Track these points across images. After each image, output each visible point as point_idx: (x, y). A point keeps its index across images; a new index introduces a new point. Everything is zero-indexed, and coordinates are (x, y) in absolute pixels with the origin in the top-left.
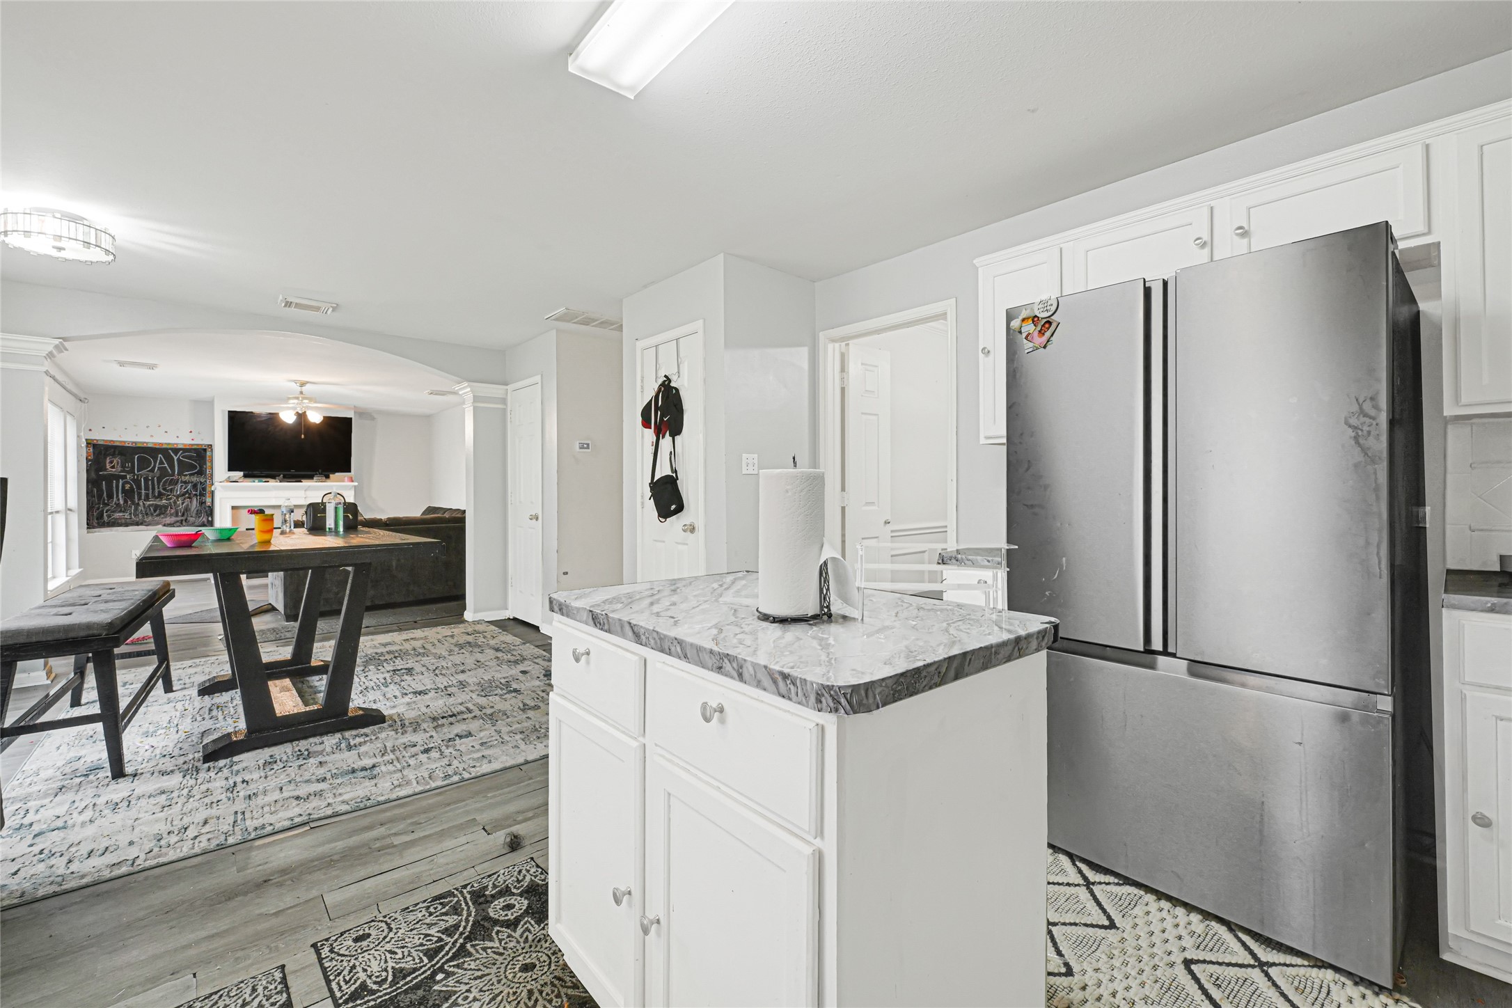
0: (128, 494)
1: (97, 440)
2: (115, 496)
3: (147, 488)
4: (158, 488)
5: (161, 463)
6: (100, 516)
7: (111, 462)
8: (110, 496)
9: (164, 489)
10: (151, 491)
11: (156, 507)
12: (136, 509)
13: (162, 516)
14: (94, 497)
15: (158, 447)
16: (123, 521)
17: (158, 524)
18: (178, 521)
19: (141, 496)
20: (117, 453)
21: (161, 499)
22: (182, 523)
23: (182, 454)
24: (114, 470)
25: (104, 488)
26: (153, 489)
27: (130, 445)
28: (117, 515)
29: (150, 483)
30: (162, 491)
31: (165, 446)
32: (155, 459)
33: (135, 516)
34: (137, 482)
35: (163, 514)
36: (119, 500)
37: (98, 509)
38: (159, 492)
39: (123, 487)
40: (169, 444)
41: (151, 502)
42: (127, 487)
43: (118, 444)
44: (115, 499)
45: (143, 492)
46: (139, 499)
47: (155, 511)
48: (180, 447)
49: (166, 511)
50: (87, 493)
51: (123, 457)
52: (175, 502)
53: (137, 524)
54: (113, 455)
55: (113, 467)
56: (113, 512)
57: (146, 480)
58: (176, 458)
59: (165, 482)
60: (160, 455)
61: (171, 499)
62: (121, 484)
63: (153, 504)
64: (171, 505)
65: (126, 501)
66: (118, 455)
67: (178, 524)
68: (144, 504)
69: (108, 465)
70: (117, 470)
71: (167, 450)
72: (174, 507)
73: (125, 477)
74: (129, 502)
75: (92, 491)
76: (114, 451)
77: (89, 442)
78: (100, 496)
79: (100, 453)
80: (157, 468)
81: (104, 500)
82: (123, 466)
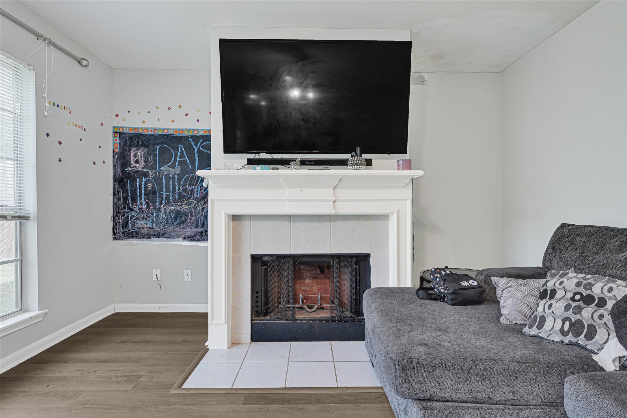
0: (151, 195)
1: (123, 128)
2: (138, 198)
3: (168, 190)
4: (179, 189)
5: (182, 156)
6: (125, 226)
7: (135, 156)
8: (134, 199)
9: (184, 190)
10: (171, 192)
11: (178, 213)
12: (158, 216)
13: (182, 226)
14: (120, 200)
15: (178, 134)
16: (146, 232)
17: (177, 236)
18: (197, 234)
19: (162, 200)
20: (140, 143)
21: (182, 202)
22: (202, 236)
23: (203, 142)
24: (137, 165)
25: (129, 190)
26: (174, 189)
27: (152, 133)
28: (141, 223)
29: (171, 182)
30: (182, 193)
31: (186, 133)
32: (176, 149)
33: (156, 226)
34: (158, 179)
35: (183, 223)
36: (141, 204)
37: (124, 215)
38: (180, 194)
39: (146, 187)
40: (189, 130)
41: (172, 207)
42: (150, 186)
43: (141, 132)
44: (138, 203)
45: (164, 193)
46: (161, 203)
47: (176, 219)
48: (201, 133)
49: (186, 220)
50: (114, 194)
51: (146, 149)
52: (195, 208)
53: (159, 236)
54: (137, 146)
55: (137, 162)
56: (136, 219)
57: (167, 176)
58: (196, 149)
59: (186, 181)
60: (181, 146)
61: (191, 203)
62: (143, 183)
63: (174, 210)
64: (191, 212)
65: (148, 206)
66: (142, 145)
67: (198, 237)
68: (165, 209)
69: (132, 159)
70: (140, 166)
71: (187, 138)
72: (194, 215)
73: (146, 175)
74: (151, 207)
75: (118, 192)
76: (138, 142)
77: (117, 130)
78: (125, 199)
79: (125, 144)
80: (177, 162)
81: (129, 203)
82: (146, 161)
